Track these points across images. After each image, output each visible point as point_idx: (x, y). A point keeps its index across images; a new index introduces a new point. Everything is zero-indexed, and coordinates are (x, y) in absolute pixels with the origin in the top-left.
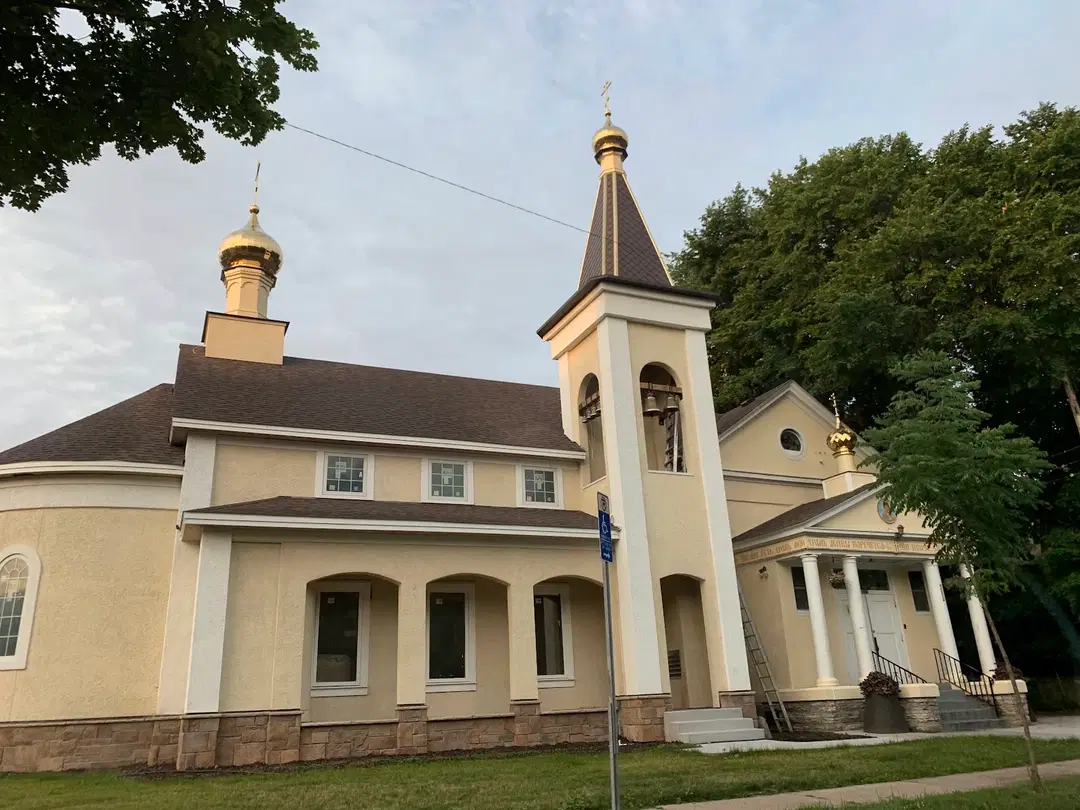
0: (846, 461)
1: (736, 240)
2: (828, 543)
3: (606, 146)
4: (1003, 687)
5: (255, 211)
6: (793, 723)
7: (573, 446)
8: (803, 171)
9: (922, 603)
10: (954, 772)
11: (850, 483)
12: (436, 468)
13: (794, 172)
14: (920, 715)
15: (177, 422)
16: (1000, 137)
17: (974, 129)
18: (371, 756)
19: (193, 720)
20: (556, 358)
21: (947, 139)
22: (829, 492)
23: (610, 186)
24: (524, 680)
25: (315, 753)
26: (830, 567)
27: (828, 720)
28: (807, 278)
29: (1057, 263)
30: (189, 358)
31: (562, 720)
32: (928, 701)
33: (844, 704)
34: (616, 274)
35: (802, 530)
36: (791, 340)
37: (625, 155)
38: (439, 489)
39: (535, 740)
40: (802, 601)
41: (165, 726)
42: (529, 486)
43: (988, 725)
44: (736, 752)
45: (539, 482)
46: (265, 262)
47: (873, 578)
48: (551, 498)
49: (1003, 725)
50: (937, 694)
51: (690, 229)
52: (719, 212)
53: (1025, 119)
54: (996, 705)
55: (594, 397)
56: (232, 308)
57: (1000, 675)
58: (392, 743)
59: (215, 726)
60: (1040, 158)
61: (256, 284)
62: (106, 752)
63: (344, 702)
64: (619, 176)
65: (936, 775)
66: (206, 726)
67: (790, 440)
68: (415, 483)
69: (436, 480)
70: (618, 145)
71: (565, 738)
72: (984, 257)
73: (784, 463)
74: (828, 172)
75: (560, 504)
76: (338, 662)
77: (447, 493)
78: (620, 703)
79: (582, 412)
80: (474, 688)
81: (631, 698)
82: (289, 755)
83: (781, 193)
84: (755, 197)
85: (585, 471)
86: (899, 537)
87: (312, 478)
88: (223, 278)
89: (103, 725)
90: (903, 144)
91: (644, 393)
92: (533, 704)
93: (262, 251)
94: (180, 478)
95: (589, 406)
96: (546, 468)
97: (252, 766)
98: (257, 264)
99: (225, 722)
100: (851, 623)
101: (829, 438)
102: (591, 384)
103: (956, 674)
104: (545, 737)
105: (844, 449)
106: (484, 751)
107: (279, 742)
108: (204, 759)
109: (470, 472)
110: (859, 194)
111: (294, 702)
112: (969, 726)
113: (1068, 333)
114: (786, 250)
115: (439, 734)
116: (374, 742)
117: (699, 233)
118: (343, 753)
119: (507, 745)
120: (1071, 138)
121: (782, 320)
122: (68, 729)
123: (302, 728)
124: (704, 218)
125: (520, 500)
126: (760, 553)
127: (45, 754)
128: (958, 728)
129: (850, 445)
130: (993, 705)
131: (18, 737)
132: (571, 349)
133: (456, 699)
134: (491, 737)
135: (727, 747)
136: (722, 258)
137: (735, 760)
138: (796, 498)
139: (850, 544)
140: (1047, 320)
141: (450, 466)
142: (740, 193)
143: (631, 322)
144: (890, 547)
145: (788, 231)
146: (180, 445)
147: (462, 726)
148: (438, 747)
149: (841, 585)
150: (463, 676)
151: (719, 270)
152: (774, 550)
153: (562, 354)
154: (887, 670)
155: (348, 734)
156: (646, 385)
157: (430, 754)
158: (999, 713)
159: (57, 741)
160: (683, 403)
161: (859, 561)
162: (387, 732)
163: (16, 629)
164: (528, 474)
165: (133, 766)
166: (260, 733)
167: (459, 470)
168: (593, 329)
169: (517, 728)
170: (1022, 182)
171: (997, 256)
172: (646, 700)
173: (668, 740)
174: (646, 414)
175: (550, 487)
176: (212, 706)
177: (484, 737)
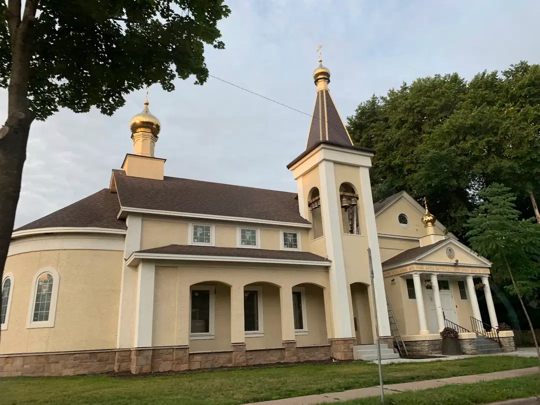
0: (430, 229)
1: (372, 122)
2: (425, 268)
3: (320, 77)
4: (503, 334)
5: (147, 104)
6: (408, 351)
7: (305, 222)
8: (404, 88)
9: (464, 295)
10: (495, 371)
11: (433, 240)
12: (243, 232)
13: (400, 89)
14: (468, 347)
15: (124, 209)
16: (500, 76)
17: (489, 72)
18: (221, 367)
19: (140, 351)
20: (296, 179)
21: (477, 77)
22: (423, 243)
23: (322, 96)
24: (288, 332)
25: (196, 366)
26: (426, 279)
27: (425, 349)
28: (409, 141)
29: (531, 139)
30: (119, 176)
31: (307, 350)
32: (471, 341)
33: (433, 342)
34: (327, 139)
35: (413, 262)
36: (401, 171)
37: (329, 81)
38: (244, 241)
39: (294, 359)
40: (412, 295)
41: (123, 354)
42: (285, 240)
43: (497, 351)
44: (392, 364)
45: (290, 239)
46: (153, 129)
47: (444, 284)
48: (296, 246)
49: (503, 351)
50: (475, 337)
51: (350, 116)
52: (364, 108)
53: (512, 68)
54: (500, 342)
55: (317, 198)
56: (138, 152)
57: (500, 329)
58: (230, 361)
59: (151, 353)
60: (521, 88)
61: (149, 140)
62: (95, 366)
63: (205, 342)
64: (327, 92)
65: (488, 372)
66: (146, 353)
67: (403, 219)
68: (233, 239)
69: (243, 237)
70: (326, 76)
71: (307, 358)
72: (496, 134)
73: (399, 230)
74: (420, 91)
75: (300, 249)
76: (200, 323)
77: (249, 243)
78: (332, 341)
79: (310, 205)
80: (262, 335)
81: (338, 340)
82: (184, 367)
83: (395, 100)
84: (381, 101)
85: (311, 233)
86: (456, 265)
87: (187, 236)
88: (132, 137)
89: (93, 354)
90: (455, 79)
91: (342, 197)
92: (294, 343)
93: (152, 124)
94: (125, 235)
95: (314, 202)
96: (293, 232)
97: (168, 372)
98: (149, 130)
99: (156, 352)
100: (435, 305)
101: (423, 219)
102: (315, 192)
103: (481, 328)
104: (299, 358)
105: (430, 224)
106: (272, 364)
107: (179, 361)
108: (146, 369)
109: (259, 233)
110: (436, 102)
111: (185, 342)
112: (489, 352)
113: (535, 171)
114: (399, 128)
115: (251, 357)
116: (222, 360)
117: (354, 118)
118: (208, 365)
119: (282, 362)
120: (535, 79)
121: (397, 161)
122: (77, 355)
123: (190, 354)
124: (357, 110)
125: (282, 247)
126: (392, 273)
127: (65, 367)
128: (483, 353)
129: (433, 222)
130: (498, 342)
131: (52, 359)
132: (303, 175)
133: (256, 340)
134: (274, 358)
135: (389, 361)
136: (365, 130)
137: (393, 367)
138: (406, 247)
139: (435, 268)
140: (525, 165)
141: (248, 230)
142: (374, 98)
143: (335, 163)
144: (452, 270)
145: (400, 119)
146: (123, 220)
147: (262, 353)
148: (251, 363)
149: (430, 287)
150: (258, 330)
151: (364, 136)
152: (399, 271)
153: (299, 177)
154: (451, 326)
155: (211, 357)
156: (342, 193)
157: (248, 366)
158: (501, 345)
159: (71, 361)
160: (359, 202)
161: (438, 276)
162: (228, 356)
163: (48, 309)
164: (285, 235)
165: (108, 373)
166: (170, 356)
167: (254, 232)
168: (317, 166)
169: (287, 353)
170: (513, 99)
171: (502, 133)
172: (345, 341)
173: (355, 358)
174: (342, 207)
175: (295, 241)
176: (148, 344)
177: (272, 358)
